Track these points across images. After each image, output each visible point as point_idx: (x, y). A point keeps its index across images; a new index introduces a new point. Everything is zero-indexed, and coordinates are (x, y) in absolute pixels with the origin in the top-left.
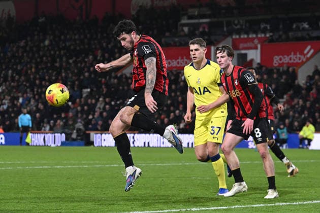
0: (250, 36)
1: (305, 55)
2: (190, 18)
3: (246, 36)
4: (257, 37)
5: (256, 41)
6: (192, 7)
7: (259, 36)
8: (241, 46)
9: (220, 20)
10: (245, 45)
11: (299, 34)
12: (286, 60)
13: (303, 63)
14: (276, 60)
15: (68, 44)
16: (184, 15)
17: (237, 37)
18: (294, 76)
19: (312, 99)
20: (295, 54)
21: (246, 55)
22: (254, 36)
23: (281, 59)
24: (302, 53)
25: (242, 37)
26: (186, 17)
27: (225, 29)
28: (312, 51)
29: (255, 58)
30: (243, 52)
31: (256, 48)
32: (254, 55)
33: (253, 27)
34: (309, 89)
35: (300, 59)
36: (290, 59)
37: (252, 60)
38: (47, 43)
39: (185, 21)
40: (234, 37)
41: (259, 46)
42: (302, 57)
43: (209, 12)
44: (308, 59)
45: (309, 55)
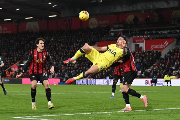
0: (141, 37)
1: (164, 45)
2: (115, 29)
3: (139, 37)
4: (144, 37)
5: (143, 39)
6: (115, 24)
7: (145, 37)
8: (137, 41)
9: (128, 29)
10: (139, 41)
11: (162, 36)
12: (156, 47)
13: (164, 48)
14: (152, 47)
15: (61, 40)
16: (112, 27)
17: (135, 37)
18: (160, 54)
19: (168, 64)
20: (160, 44)
21: (139, 45)
22: (142, 37)
23: (154, 47)
24: (163, 44)
25: (137, 37)
26: (112, 28)
27: (130, 34)
28: (168, 43)
29: (143, 46)
30: (138, 43)
31: (143, 42)
32: (142, 45)
33: (142, 33)
34: (166, 59)
35: (162, 46)
36: (158, 47)
37: (141, 47)
38: (52, 39)
39: (112, 30)
40: (133, 37)
41: (145, 41)
42: (163, 46)
43: (123, 26)
44: (166, 47)
45: (166, 45)
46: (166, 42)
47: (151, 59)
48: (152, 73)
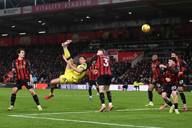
0: (115, 50)
1: (134, 57)
2: (93, 43)
3: (113, 50)
4: (117, 51)
5: (117, 52)
6: (94, 39)
7: (118, 50)
8: (111, 53)
9: (104, 44)
10: (113, 53)
11: (132, 49)
12: (127, 58)
13: (133, 60)
14: (124, 59)
15: (49, 52)
16: (91, 42)
17: (110, 50)
18: (130, 64)
19: (137, 73)
20: (131, 56)
21: (113, 56)
22: (116, 50)
23: (125, 58)
24: (133, 56)
25: (112, 50)
26: (91, 43)
27: (106, 47)
28: (137, 55)
29: (116, 58)
30: (112, 55)
31: (116, 54)
32: (116, 57)
33: (116, 46)
34: (135, 69)
35: (132, 58)
36: (129, 58)
37: (115, 59)
38: (42, 51)
39: (91, 44)
40: (109, 50)
41: (118, 53)
42: (133, 57)
43: (100, 41)
44: (135, 58)
45: (136, 57)
46: (136, 54)
47: (123, 68)
48: (123, 80)
